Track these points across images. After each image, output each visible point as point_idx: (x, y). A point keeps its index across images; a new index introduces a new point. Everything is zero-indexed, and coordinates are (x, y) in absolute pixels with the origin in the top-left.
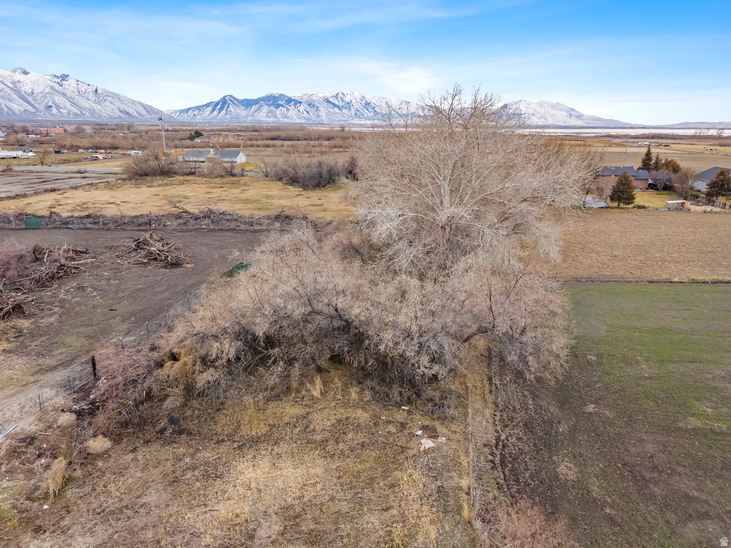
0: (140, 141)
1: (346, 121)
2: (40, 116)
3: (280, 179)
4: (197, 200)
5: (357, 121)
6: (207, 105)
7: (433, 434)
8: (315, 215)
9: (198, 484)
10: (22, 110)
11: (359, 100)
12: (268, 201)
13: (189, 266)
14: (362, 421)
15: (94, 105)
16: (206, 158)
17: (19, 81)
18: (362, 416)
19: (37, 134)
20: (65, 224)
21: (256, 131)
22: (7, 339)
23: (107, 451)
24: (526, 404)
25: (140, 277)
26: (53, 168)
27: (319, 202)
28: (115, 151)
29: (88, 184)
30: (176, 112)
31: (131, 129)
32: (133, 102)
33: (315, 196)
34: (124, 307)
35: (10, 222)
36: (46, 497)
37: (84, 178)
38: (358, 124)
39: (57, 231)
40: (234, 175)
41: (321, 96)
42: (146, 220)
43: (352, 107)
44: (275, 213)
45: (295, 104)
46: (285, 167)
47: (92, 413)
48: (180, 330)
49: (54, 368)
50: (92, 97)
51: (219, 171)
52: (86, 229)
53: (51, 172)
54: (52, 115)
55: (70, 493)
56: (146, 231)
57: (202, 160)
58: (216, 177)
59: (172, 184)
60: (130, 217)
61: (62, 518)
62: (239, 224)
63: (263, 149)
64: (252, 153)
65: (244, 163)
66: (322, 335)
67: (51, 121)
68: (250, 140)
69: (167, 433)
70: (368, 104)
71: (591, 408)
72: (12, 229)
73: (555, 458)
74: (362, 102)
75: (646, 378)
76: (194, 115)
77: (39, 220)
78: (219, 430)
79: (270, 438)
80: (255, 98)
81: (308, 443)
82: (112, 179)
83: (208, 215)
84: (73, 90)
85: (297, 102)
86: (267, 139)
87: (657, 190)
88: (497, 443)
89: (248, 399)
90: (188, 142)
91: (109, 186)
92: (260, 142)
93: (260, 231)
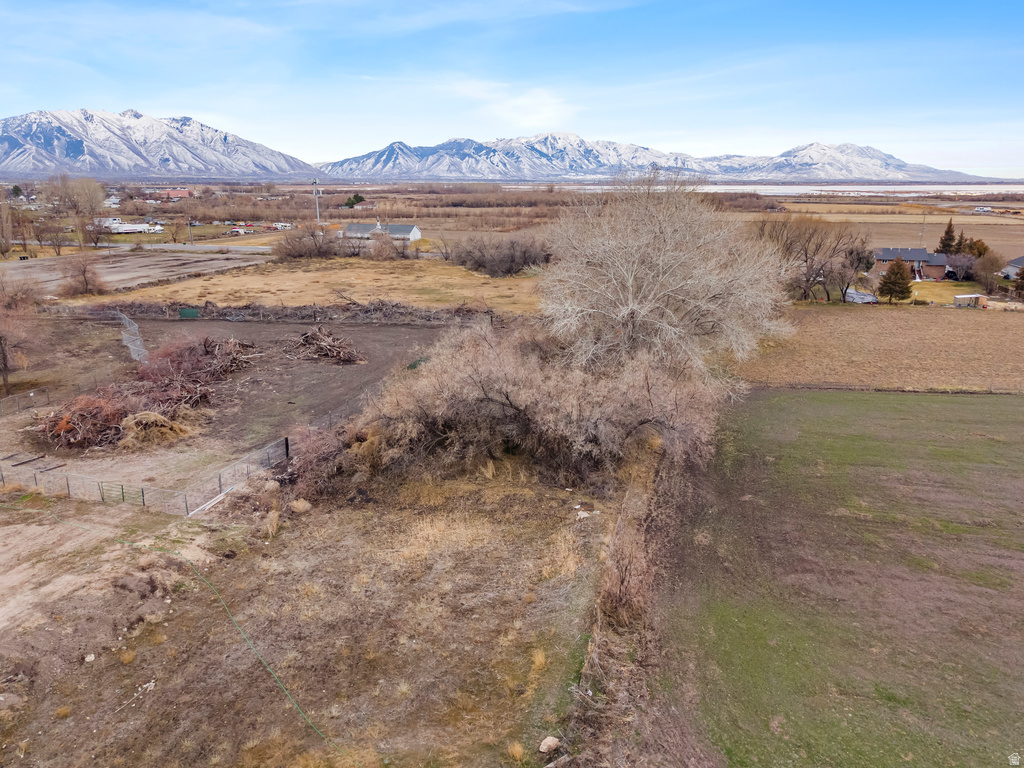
0: (287, 209)
1: (557, 175)
2: (154, 173)
3: (463, 263)
4: (364, 289)
5: (572, 176)
6: (369, 156)
7: (589, 507)
8: (503, 308)
9: (385, 536)
10: (132, 164)
11: (576, 146)
12: (448, 291)
13: (362, 363)
14: (528, 497)
15: (222, 157)
16: (371, 234)
17: (129, 127)
18: (528, 493)
19: (156, 199)
20: (223, 315)
21: (434, 192)
22: (200, 425)
23: (307, 512)
24: (685, 492)
25: (312, 372)
26: (189, 247)
27: (509, 293)
28: (256, 224)
29: (235, 268)
30: (328, 165)
31: (272, 190)
32: (273, 153)
33: (504, 284)
34: (302, 400)
35: (164, 312)
36: (266, 537)
37: (227, 259)
38: (574, 181)
39: (215, 323)
40: (405, 257)
41: (523, 141)
42: (309, 312)
43: (566, 157)
44: (455, 305)
45: (487, 154)
46: (469, 248)
47: (293, 481)
48: (369, 413)
49: (249, 450)
50: (220, 147)
51: (388, 251)
52: (246, 321)
53: (188, 252)
54: (169, 171)
55: (285, 535)
56: (312, 324)
57: (366, 236)
58: (385, 260)
59: (332, 269)
60: (292, 309)
61: (281, 550)
62: (414, 318)
63: (443, 220)
64: (428, 226)
65: (420, 241)
66: (494, 422)
67: (168, 179)
68: (427, 206)
69: (357, 501)
70: (588, 152)
71: (747, 497)
72: (166, 320)
73: (696, 531)
74: (581, 149)
75: (817, 477)
76: (351, 169)
77: (195, 310)
78: (402, 500)
79: (447, 507)
80: (433, 146)
81: (479, 512)
82: (260, 261)
83: (380, 307)
84: (195, 137)
85: (490, 151)
86: (448, 206)
87: (957, 279)
88: (647, 519)
89: (427, 476)
90: (345, 210)
91: (259, 270)
92: (439, 210)
93: (439, 326)
